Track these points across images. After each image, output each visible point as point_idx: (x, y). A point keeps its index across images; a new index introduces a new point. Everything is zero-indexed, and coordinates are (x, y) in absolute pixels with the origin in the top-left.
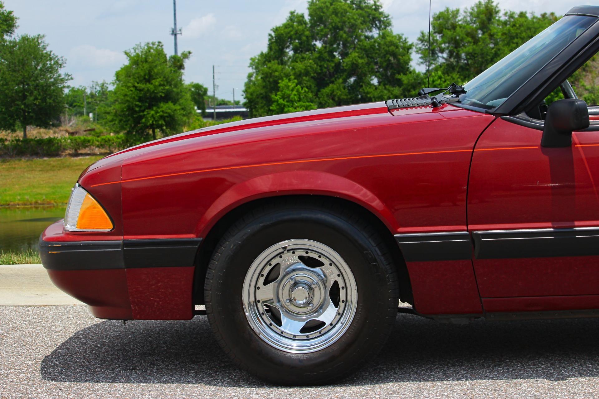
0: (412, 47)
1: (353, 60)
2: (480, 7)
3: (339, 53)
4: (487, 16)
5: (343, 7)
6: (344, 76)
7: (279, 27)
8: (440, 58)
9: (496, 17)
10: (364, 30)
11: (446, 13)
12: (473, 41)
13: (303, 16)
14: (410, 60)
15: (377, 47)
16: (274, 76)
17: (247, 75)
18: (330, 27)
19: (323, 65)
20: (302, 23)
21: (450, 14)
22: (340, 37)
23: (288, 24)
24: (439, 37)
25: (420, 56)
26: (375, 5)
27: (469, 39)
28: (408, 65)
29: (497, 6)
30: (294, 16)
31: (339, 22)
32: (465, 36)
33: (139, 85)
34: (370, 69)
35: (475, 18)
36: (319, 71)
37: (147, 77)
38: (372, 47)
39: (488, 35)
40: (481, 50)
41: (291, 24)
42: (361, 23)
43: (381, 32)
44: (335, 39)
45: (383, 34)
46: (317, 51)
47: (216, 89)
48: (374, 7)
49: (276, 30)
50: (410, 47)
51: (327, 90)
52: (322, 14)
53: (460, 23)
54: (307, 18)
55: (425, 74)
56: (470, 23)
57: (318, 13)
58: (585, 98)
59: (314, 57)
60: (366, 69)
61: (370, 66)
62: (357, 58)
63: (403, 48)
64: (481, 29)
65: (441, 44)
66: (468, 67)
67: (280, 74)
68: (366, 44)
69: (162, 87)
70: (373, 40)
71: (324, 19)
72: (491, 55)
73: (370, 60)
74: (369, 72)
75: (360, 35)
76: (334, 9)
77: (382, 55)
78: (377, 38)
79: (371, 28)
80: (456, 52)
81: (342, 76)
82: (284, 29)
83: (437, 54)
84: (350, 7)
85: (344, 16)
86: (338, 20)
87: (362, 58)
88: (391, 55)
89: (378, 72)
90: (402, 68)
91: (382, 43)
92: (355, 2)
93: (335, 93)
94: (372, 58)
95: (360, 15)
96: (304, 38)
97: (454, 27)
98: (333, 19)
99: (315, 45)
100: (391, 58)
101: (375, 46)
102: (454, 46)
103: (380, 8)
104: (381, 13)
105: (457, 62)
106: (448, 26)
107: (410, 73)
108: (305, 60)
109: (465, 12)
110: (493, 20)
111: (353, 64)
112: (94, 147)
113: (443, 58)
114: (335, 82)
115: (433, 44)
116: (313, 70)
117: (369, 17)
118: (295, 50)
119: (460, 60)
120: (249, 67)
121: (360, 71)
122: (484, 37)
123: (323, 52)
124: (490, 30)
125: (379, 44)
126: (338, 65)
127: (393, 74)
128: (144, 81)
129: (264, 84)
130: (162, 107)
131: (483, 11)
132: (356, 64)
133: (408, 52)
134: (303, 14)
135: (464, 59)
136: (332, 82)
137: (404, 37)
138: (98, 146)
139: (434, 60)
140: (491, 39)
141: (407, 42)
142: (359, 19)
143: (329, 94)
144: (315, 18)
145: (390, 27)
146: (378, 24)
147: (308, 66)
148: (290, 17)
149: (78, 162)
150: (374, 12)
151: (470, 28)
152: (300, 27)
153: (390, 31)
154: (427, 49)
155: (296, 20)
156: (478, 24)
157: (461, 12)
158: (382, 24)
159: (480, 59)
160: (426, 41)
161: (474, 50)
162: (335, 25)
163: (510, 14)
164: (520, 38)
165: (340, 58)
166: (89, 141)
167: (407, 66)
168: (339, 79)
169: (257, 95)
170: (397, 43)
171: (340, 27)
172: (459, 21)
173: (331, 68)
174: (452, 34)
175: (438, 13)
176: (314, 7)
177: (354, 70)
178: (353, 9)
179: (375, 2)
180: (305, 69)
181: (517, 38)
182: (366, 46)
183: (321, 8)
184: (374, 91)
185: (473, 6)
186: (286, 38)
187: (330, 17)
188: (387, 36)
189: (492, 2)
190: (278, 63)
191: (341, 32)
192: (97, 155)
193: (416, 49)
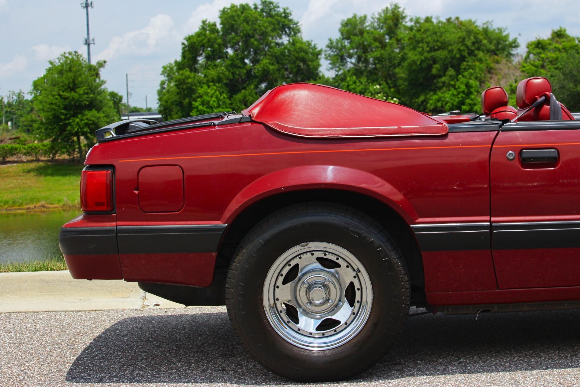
0: (322, 53)
1: (264, 66)
2: (387, 13)
3: (250, 60)
4: (394, 21)
5: (254, 15)
6: (255, 83)
7: (192, 36)
8: (348, 63)
9: (402, 22)
10: (274, 37)
11: (353, 19)
12: (380, 46)
13: (214, 25)
14: (319, 65)
15: (287, 54)
16: (187, 82)
17: (159, 82)
18: (242, 34)
19: (235, 72)
20: (215, 31)
21: (358, 20)
22: (251, 45)
23: (201, 33)
24: (348, 43)
25: (329, 62)
26: (285, 12)
27: (377, 44)
28: (317, 70)
29: (403, 12)
30: (206, 25)
31: (251, 30)
32: (372, 41)
33: (64, 93)
34: (281, 75)
35: (382, 23)
36: (232, 78)
37: (71, 85)
38: (283, 53)
39: (395, 40)
40: (389, 54)
41: (203, 33)
42: (272, 31)
43: (290, 38)
44: (246, 46)
45: (293, 40)
46: (229, 59)
47: (129, 97)
48: (283, 15)
49: (189, 39)
50: (319, 53)
51: (239, 96)
52: (233, 22)
53: (368, 28)
54: (219, 27)
55: (334, 79)
56: (378, 29)
57: (230, 21)
59: (226, 64)
60: (277, 75)
61: (281, 72)
62: (268, 65)
63: (313, 54)
64: (388, 34)
65: (350, 49)
66: (376, 72)
67: (193, 81)
68: (276, 51)
69: (86, 96)
70: (283, 47)
71: (235, 27)
72: (399, 59)
73: (281, 66)
74: (280, 78)
75: (271, 42)
76: (245, 17)
77: (292, 61)
78: (287, 45)
79: (281, 35)
80: (364, 57)
81: (254, 82)
82: (197, 38)
83: (345, 59)
84: (261, 15)
85: (255, 24)
86: (249, 28)
87: (273, 64)
88: (301, 61)
89: (288, 78)
90: (312, 73)
91: (292, 49)
92: (265, 10)
93: (247, 99)
94: (283, 64)
95: (270, 23)
96: (216, 46)
97: (362, 33)
98: (244, 27)
99: (227, 52)
100: (301, 64)
101: (285, 52)
102: (362, 51)
103: (289, 15)
104: (291, 21)
105: (366, 67)
106: (356, 32)
107: (320, 78)
108: (218, 67)
109: (373, 18)
110: (399, 25)
111: (264, 70)
112: (21, 155)
113: (351, 63)
114: (247, 88)
115: (341, 50)
116: (226, 77)
117: (278, 24)
118: (208, 58)
119: (368, 65)
120: (161, 74)
121: (271, 77)
122: (391, 42)
123: (235, 59)
124: (397, 35)
125: (289, 51)
126: (249, 72)
127: (303, 80)
128: (69, 90)
129: (178, 90)
130: (87, 115)
131: (390, 16)
132: (267, 70)
133: (317, 58)
134: (215, 23)
135: (372, 64)
136: (245, 88)
137: (313, 44)
138: (25, 154)
139: (343, 65)
140: (398, 44)
141: (316, 49)
142: (269, 27)
143: (242, 100)
144: (227, 26)
145: (300, 34)
146: (288, 31)
147: (221, 73)
148: (202, 26)
149: (6, 170)
150: (283, 19)
151: (377, 34)
152: (213, 36)
153: (300, 37)
154: (336, 55)
155: (208, 29)
156: (385, 29)
157: (369, 18)
158: (291, 30)
159: (388, 64)
160: (334, 48)
161: (381, 54)
162: (247, 33)
163: (416, 20)
164: (427, 43)
165: (251, 65)
166: (16, 149)
167: (316, 72)
168: (251, 85)
169: (172, 102)
170: (306, 49)
171: (251, 35)
172: (367, 27)
173: (243, 74)
174: (359, 40)
175: (346, 19)
176: (226, 16)
177: (265, 76)
178: (264, 17)
179: (284, 10)
180: (218, 76)
181: (423, 43)
182: (276, 53)
183: (232, 17)
185: (380, 11)
186: (199, 47)
187: (242, 25)
188: (297, 42)
189: (399, 8)
190: (191, 71)
191: (252, 40)
192: (24, 162)
193: (325, 55)
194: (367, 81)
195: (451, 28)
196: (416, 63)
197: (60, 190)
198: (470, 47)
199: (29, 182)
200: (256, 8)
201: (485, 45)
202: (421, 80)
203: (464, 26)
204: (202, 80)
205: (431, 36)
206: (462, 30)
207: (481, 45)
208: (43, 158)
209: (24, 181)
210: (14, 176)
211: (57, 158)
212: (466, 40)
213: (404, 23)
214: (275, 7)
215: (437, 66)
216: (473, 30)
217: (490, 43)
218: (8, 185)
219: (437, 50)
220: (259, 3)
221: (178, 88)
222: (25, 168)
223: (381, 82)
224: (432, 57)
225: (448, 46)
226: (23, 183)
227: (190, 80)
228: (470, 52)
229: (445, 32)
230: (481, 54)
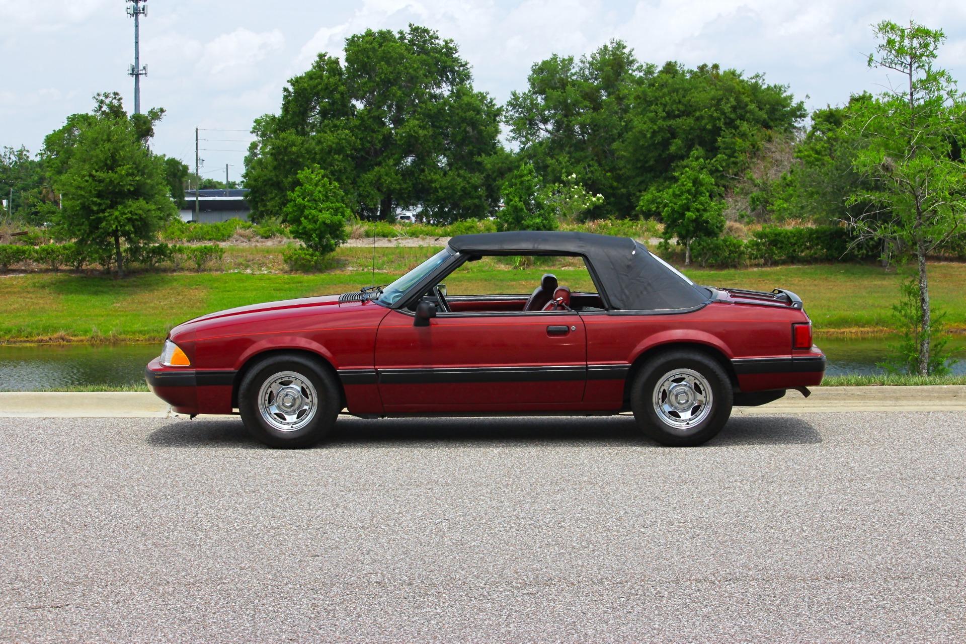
0: (501, 113)
1: (410, 130)
2: (604, 54)
3: (390, 120)
4: (615, 69)
5: (398, 50)
6: (397, 155)
7: (301, 78)
8: (542, 131)
9: (628, 70)
10: (429, 85)
11: (552, 63)
12: (592, 106)
13: (336, 62)
14: (497, 132)
15: (448, 112)
16: (290, 152)
17: (248, 145)
18: (378, 79)
19: (366, 138)
20: (336, 72)
21: (559, 65)
22: (392, 95)
23: (315, 74)
24: (542, 99)
25: (511, 128)
26: (446, 47)
27: (587, 103)
28: (495, 140)
29: (630, 54)
30: (324, 61)
31: (392, 73)
32: (580, 99)
33: (98, 173)
34: (436, 145)
35: (597, 70)
36: (360, 147)
37: (109, 162)
38: (441, 111)
39: (616, 99)
40: (605, 120)
41: (318, 72)
42: (425, 75)
43: (454, 88)
44: (384, 97)
45: (458, 91)
46: (356, 116)
47: (199, 164)
48: (444, 51)
49: (296, 82)
51: (370, 176)
52: (366, 60)
53: (574, 78)
54: (343, 64)
55: (518, 154)
56: (590, 79)
57: (361, 58)
58: (753, 199)
59: (352, 125)
60: (430, 144)
61: (437, 141)
62: (416, 128)
63: (488, 114)
64: (606, 88)
65: (544, 110)
66: (584, 146)
67: (300, 150)
68: (431, 107)
69: (130, 178)
70: (441, 101)
71: (368, 67)
72: (620, 128)
73: (437, 131)
74: (435, 149)
75: (423, 93)
76: (384, 52)
77: (455, 123)
78: (449, 97)
79: (439, 82)
80: (566, 123)
81: (394, 154)
82: (308, 80)
83: (537, 125)
84: (409, 50)
85: (399, 64)
86: (390, 69)
87: (424, 128)
88: (468, 125)
89: (449, 149)
90: (485, 144)
91: (455, 105)
92: (416, 42)
93: (382, 181)
94: (440, 127)
95: (423, 63)
96: (337, 96)
97: (563, 84)
98: (382, 68)
99: (354, 106)
100: (469, 129)
101: (445, 110)
102: (563, 113)
103: (454, 51)
104: (456, 60)
105: (568, 138)
106: (555, 84)
107: (495, 153)
108: (339, 129)
109: (582, 62)
110: (623, 75)
111: (410, 136)
112: (31, 261)
113: (547, 131)
114: (384, 164)
115: (531, 110)
116: (350, 145)
117: (436, 64)
118: (324, 114)
119: (572, 135)
120: (252, 132)
121: (421, 147)
122: (609, 100)
123: (366, 118)
124: (618, 90)
125: (451, 107)
126: (388, 138)
127: (471, 154)
128: (105, 168)
129: (275, 163)
130: (130, 206)
131: (609, 60)
132: (414, 137)
133: (495, 120)
134: (337, 59)
135: (577, 133)
136: (379, 164)
137: (489, 97)
138: (37, 260)
139: (532, 135)
140: (619, 104)
141: (494, 105)
142: (421, 69)
143: (374, 181)
144: (356, 65)
145: (469, 81)
146: (450, 77)
147: (343, 139)
148: (317, 62)
149: (8, 283)
150: (444, 58)
151: (589, 87)
152: (332, 79)
153: (468, 86)
154: (522, 118)
155: (326, 67)
156: (600, 80)
157: (576, 61)
158: (456, 76)
159: (603, 135)
160: (520, 106)
161: (594, 119)
162: (385, 77)
163: (647, 68)
164: (661, 104)
165: (392, 126)
166: (24, 252)
167: (492, 142)
168: (389, 159)
169: (265, 181)
170: (478, 106)
171: (392, 80)
172: (573, 75)
173: (377, 142)
174: (559, 96)
175: (540, 62)
176: (356, 49)
177: (410, 145)
178: (413, 53)
179: (446, 42)
180: (338, 144)
181: (657, 104)
182: (430, 110)
183: (365, 51)
184: (441, 178)
185: (595, 52)
186: (311, 95)
187: (378, 65)
188: (464, 94)
189: (624, 47)
190: (298, 133)
191: (394, 88)
192: (35, 272)
193: (506, 117)
194: (568, 161)
195: (700, 83)
196: (645, 136)
197: (87, 316)
198: (728, 114)
199: (41, 301)
200: (402, 38)
201: (751, 112)
202: (651, 163)
203: (720, 81)
204: (314, 149)
205: (669, 93)
206: (718, 87)
207: (746, 112)
208: (63, 267)
209: (35, 301)
210: (19, 292)
211: (84, 267)
212: (723, 102)
213: (630, 72)
214: (431, 37)
215: (678, 142)
216: (734, 88)
217: (761, 109)
218: (11, 305)
219: (679, 116)
220: (407, 30)
221: (276, 160)
222: (36, 280)
223: (591, 163)
224: (670, 127)
225: (695, 111)
226: (33, 304)
227: (294, 149)
228: (728, 121)
229: (691, 89)
230: (745, 126)
